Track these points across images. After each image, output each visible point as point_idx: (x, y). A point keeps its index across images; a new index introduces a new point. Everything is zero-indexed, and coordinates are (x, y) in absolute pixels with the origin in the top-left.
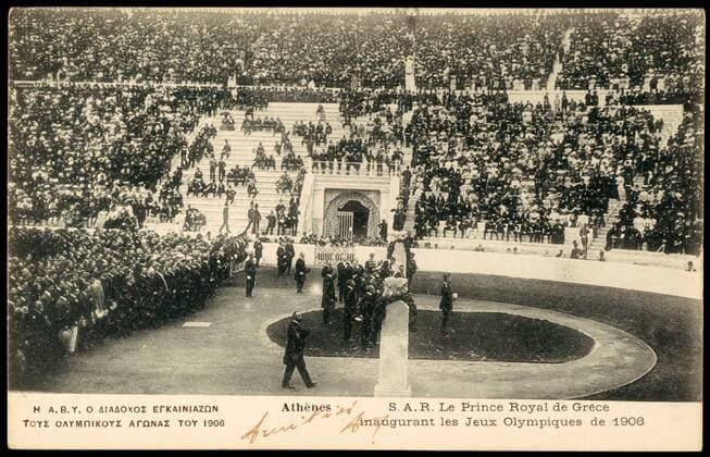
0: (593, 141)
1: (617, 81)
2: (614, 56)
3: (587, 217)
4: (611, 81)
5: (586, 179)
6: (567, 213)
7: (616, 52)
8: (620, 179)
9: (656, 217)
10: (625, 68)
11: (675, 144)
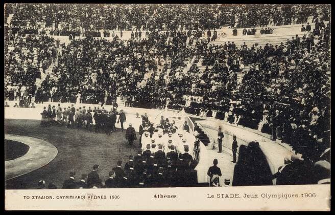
0: (28, 51)
1: (40, 23)
2: (39, 11)
3: (25, 87)
4: (37, 23)
5: (25, 69)
6: (16, 86)
7: (40, 10)
8: (41, 69)
9: (58, 87)
10: (44, 17)
11: (66, 54)
